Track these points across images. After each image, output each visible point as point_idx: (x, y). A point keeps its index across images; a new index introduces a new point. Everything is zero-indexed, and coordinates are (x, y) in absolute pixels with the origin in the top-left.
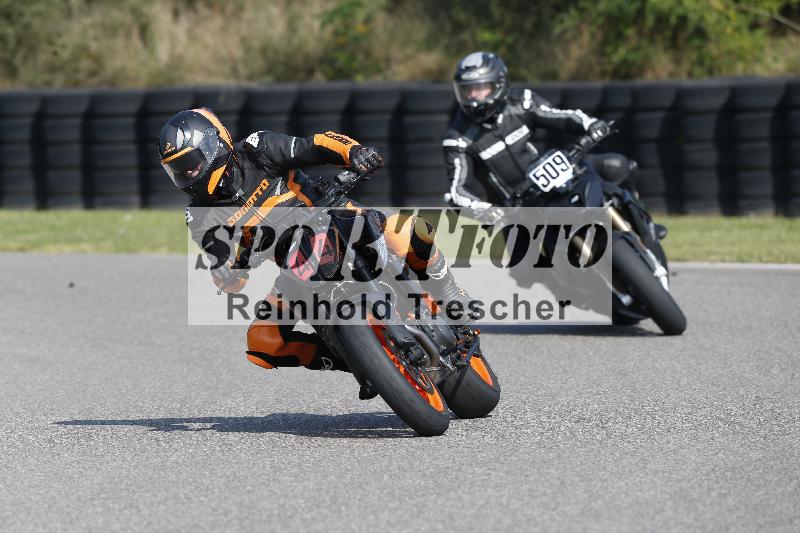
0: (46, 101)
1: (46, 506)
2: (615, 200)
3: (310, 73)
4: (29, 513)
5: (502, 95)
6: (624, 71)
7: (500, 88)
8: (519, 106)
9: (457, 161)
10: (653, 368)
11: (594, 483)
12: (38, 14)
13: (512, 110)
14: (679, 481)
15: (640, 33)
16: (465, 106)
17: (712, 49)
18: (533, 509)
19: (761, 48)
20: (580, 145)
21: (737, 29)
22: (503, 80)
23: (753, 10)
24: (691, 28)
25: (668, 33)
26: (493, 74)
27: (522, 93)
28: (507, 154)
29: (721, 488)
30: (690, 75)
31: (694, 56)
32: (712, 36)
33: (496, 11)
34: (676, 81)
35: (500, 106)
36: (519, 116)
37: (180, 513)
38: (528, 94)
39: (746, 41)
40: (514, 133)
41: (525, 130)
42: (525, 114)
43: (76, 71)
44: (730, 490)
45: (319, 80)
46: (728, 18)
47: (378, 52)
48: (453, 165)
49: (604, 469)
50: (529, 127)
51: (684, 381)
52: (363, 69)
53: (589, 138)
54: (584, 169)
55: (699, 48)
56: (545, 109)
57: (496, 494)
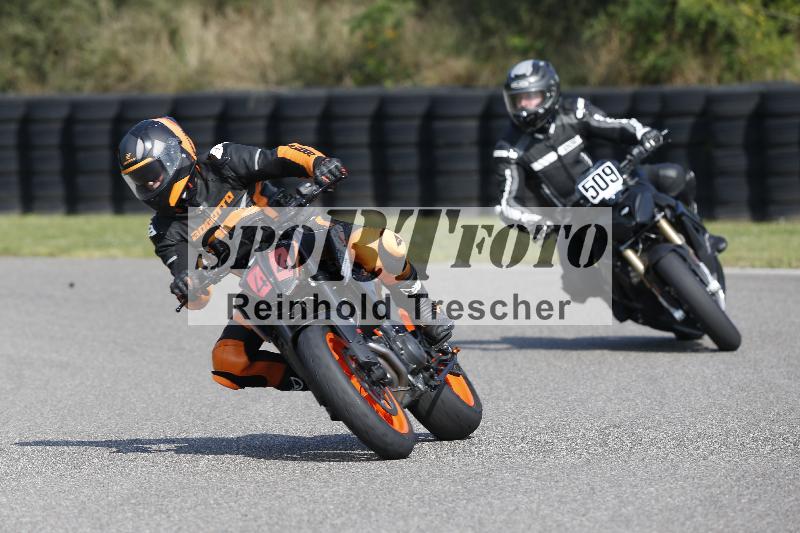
0: (76, 106)
1: (76, 511)
2: (668, 213)
3: (339, 78)
4: (59, 518)
5: (554, 104)
6: (654, 77)
7: (551, 96)
8: (572, 116)
9: (508, 173)
10: (683, 373)
11: (624, 489)
12: (67, 19)
13: (565, 119)
14: (709, 487)
15: (669, 38)
16: (515, 116)
17: (742, 55)
18: (563, 515)
19: (791, 53)
20: (632, 155)
21: (767, 35)
22: (554, 88)
23: (783, 15)
24: (720, 32)
25: (698, 39)
26: (543, 83)
27: (575, 102)
28: (559, 164)
29: (751, 494)
30: (720, 80)
31: (723, 61)
32: (742, 41)
33: (525, 16)
34: (704, 87)
35: (551, 115)
36: (571, 126)
37: (209, 519)
38: (581, 102)
39: (775, 46)
40: (567, 143)
41: (578, 140)
42: (578, 124)
43: (105, 76)
44: (760, 496)
45: (349, 86)
46: (757, 24)
47: (408, 57)
48: (504, 176)
49: (634, 474)
50: (582, 137)
51: (714, 387)
52: (393, 75)
53: (641, 148)
54: (637, 179)
55: (729, 54)
56: (599, 119)
57: (527, 500)
